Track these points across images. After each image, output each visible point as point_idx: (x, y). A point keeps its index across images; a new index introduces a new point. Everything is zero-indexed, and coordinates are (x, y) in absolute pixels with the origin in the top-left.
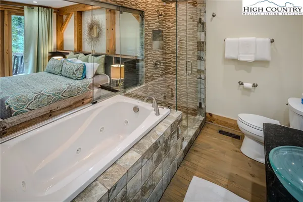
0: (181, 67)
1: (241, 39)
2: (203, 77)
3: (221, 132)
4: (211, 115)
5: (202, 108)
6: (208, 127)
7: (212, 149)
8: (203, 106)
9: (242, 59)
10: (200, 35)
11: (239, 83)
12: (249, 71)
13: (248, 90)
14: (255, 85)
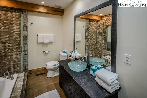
0: (10, 51)
1: (45, 34)
2: (26, 53)
3: (37, 75)
4: (31, 70)
5: (26, 69)
6: (30, 77)
7: (37, 83)
8: (27, 68)
9: (45, 42)
10: (25, 32)
11: (43, 52)
12: (47, 47)
13: (47, 54)
14: (49, 51)
